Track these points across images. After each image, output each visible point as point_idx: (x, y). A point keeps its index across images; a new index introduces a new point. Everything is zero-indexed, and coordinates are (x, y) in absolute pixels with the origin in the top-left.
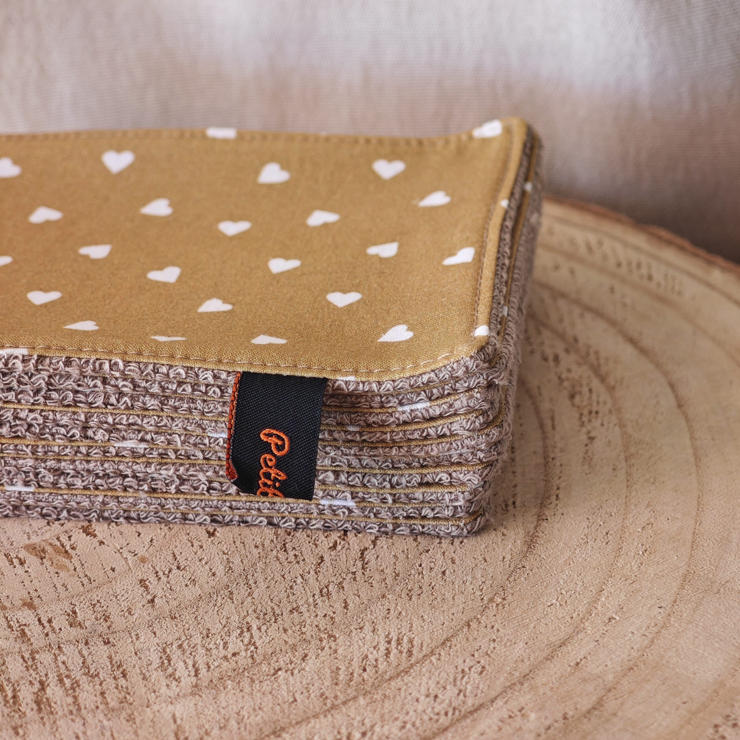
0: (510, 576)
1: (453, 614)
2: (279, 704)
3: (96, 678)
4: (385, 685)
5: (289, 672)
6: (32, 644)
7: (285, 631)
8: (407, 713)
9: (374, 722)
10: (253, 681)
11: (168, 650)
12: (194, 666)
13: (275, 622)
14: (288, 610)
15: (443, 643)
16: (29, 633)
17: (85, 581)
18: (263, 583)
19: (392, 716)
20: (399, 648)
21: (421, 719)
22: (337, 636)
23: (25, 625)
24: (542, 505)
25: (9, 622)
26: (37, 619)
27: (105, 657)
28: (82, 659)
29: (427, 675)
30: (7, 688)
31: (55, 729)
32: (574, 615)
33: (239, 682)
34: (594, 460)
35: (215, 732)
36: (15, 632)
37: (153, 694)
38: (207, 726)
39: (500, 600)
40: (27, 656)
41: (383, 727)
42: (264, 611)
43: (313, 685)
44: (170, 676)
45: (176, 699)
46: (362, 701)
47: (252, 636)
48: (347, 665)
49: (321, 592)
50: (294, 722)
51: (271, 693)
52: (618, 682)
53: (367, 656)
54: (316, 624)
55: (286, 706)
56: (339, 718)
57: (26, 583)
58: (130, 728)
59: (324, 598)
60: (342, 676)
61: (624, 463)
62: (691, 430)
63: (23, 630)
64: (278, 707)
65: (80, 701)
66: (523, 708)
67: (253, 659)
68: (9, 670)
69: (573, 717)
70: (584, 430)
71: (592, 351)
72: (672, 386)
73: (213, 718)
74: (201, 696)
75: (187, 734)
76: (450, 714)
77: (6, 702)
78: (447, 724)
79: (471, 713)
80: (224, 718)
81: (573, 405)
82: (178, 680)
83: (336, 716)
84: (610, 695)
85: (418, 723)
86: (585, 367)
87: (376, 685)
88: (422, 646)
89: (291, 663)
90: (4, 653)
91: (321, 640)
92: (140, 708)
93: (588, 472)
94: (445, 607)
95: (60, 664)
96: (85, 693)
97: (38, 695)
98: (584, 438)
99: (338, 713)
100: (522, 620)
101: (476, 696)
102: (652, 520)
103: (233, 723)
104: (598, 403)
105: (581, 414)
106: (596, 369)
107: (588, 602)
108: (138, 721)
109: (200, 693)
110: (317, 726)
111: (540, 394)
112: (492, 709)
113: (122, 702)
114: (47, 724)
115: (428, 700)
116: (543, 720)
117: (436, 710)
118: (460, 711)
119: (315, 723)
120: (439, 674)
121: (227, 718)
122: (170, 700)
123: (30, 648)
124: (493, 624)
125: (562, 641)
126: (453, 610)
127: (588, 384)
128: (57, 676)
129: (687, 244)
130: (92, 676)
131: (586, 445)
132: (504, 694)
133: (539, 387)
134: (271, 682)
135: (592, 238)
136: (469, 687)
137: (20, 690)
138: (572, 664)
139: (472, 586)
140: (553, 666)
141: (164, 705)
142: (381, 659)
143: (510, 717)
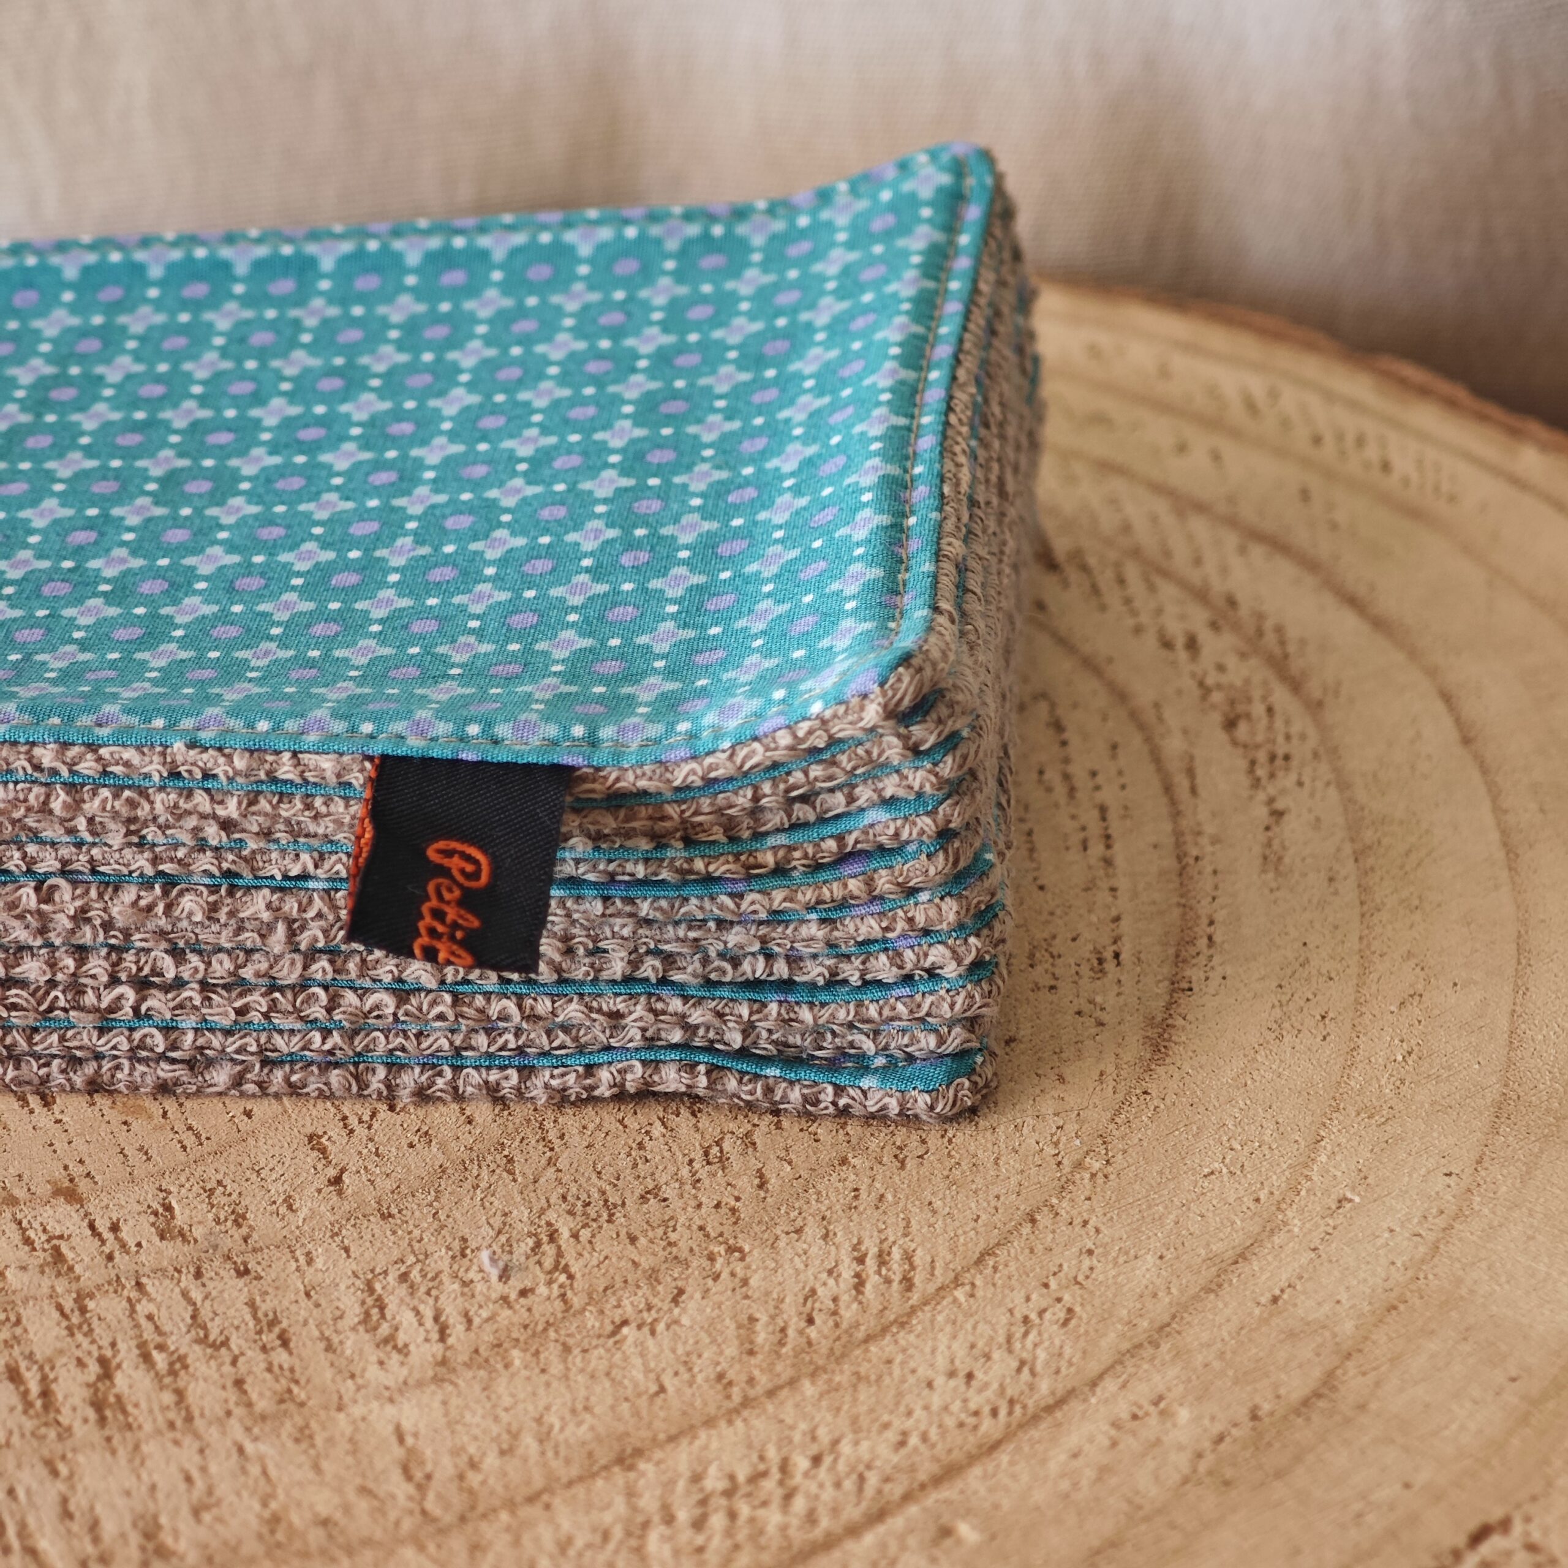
0: (1118, 1112)
1: (998, 1197)
2: (627, 1399)
3: (223, 1350)
4: (857, 1352)
5: (646, 1330)
6: (78, 1279)
7: (633, 1239)
8: (909, 1414)
9: (837, 1434)
10: (567, 1349)
11: (378, 1287)
12: (436, 1319)
13: (609, 1221)
14: (637, 1194)
15: (979, 1261)
16: (69, 1255)
17: (190, 1140)
18: (577, 1138)
19: (876, 1420)
20: (884, 1271)
21: (940, 1426)
22: (747, 1249)
23: (61, 1237)
24: (1179, 960)
25: (24, 1230)
26: (85, 1223)
27: (240, 1305)
28: (190, 1308)
29: (948, 1329)
30: (27, 1375)
31: (137, 1462)
32: (1263, 1195)
33: (537, 1353)
34: (1287, 860)
35: (491, 1461)
36: (40, 1253)
37: (350, 1382)
38: (472, 1450)
39: (1097, 1166)
40: (68, 1304)
41: (856, 1443)
42: (583, 1197)
43: (700, 1356)
44: (386, 1341)
45: (400, 1391)
46: (808, 1389)
47: (560, 1254)
48: (772, 1311)
49: (706, 1154)
50: (662, 1436)
51: (608, 1374)
52: (1366, 1338)
53: (813, 1292)
54: (700, 1223)
55: (643, 1402)
56: (760, 1424)
57: (57, 1145)
58: (303, 1458)
59: (714, 1168)
60: (762, 1336)
61: (1350, 864)
62: (1495, 794)
63: (57, 1249)
64: (626, 1406)
65: (191, 1398)
66: (1161, 1398)
67: (565, 1302)
68: (31, 1335)
69: (1272, 1414)
70: (1261, 796)
71: (1268, 625)
72: (1447, 697)
73: (484, 1432)
74: (455, 1385)
75: (429, 1468)
76: (1003, 1412)
77: (28, 1405)
78: (997, 1436)
79: (1049, 1409)
80: (509, 1432)
81: (1235, 743)
82: (403, 1351)
83: (756, 1423)
84: (1350, 1364)
85: (934, 1434)
86: (1254, 662)
87: (838, 1353)
88: (933, 1268)
89: (649, 1308)
90: (18, 1299)
91: (711, 1258)
92: (323, 1414)
93: (1274, 885)
94: (980, 1182)
95: (143, 1322)
96: (201, 1382)
97: (97, 1390)
98: (1261, 812)
99: (758, 1416)
100: (1150, 1207)
101: (1058, 1372)
102: (1420, 987)
103: (529, 1443)
104: (1288, 737)
105: (1253, 763)
106: (1279, 664)
107: (1290, 1167)
108: (319, 1440)
109: (453, 1377)
110: (715, 1445)
111: (1160, 719)
112: (1093, 1400)
113: (282, 1401)
114: (121, 1452)
115: (952, 1383)
116: (1206, 1422)
117: (972, 1406)
118: (1025, 1407)
119: (709, 1437)
120: (974, 1328)
121: (514, 1428)
122: (387, 1394)
123: (74, 1286)
124: (1086, 1216)
125: (1238, 1250)
126: (995, 1190)
127: (1264, 698)
128: (139, 1347)
129: (1460, 393)
130: (213, 1345)
131: (1267, 828)
132: (1119, 1368)
133: (1157, 705)
134: (608, 1350)
135: (1257, 386)
136: (1042, 1355)
137: (56, 1380)
138: (1263, 1300)
139: (1036, 1136)
140: (1220, 1305)
141: (375, 1405)
142: (845, 1298)
143: (1135, 1417)
